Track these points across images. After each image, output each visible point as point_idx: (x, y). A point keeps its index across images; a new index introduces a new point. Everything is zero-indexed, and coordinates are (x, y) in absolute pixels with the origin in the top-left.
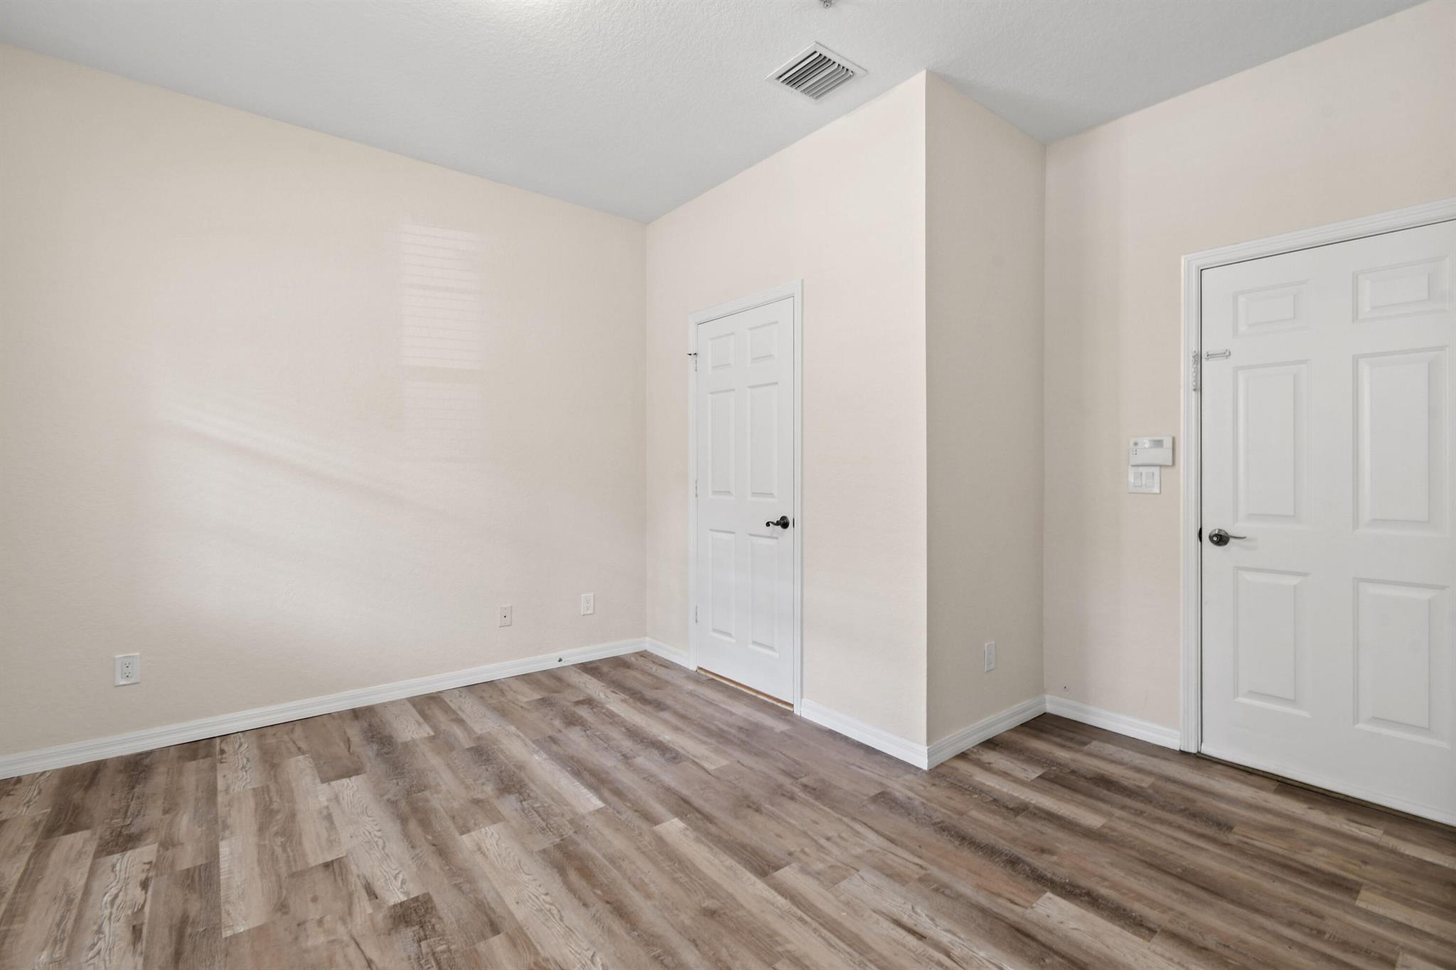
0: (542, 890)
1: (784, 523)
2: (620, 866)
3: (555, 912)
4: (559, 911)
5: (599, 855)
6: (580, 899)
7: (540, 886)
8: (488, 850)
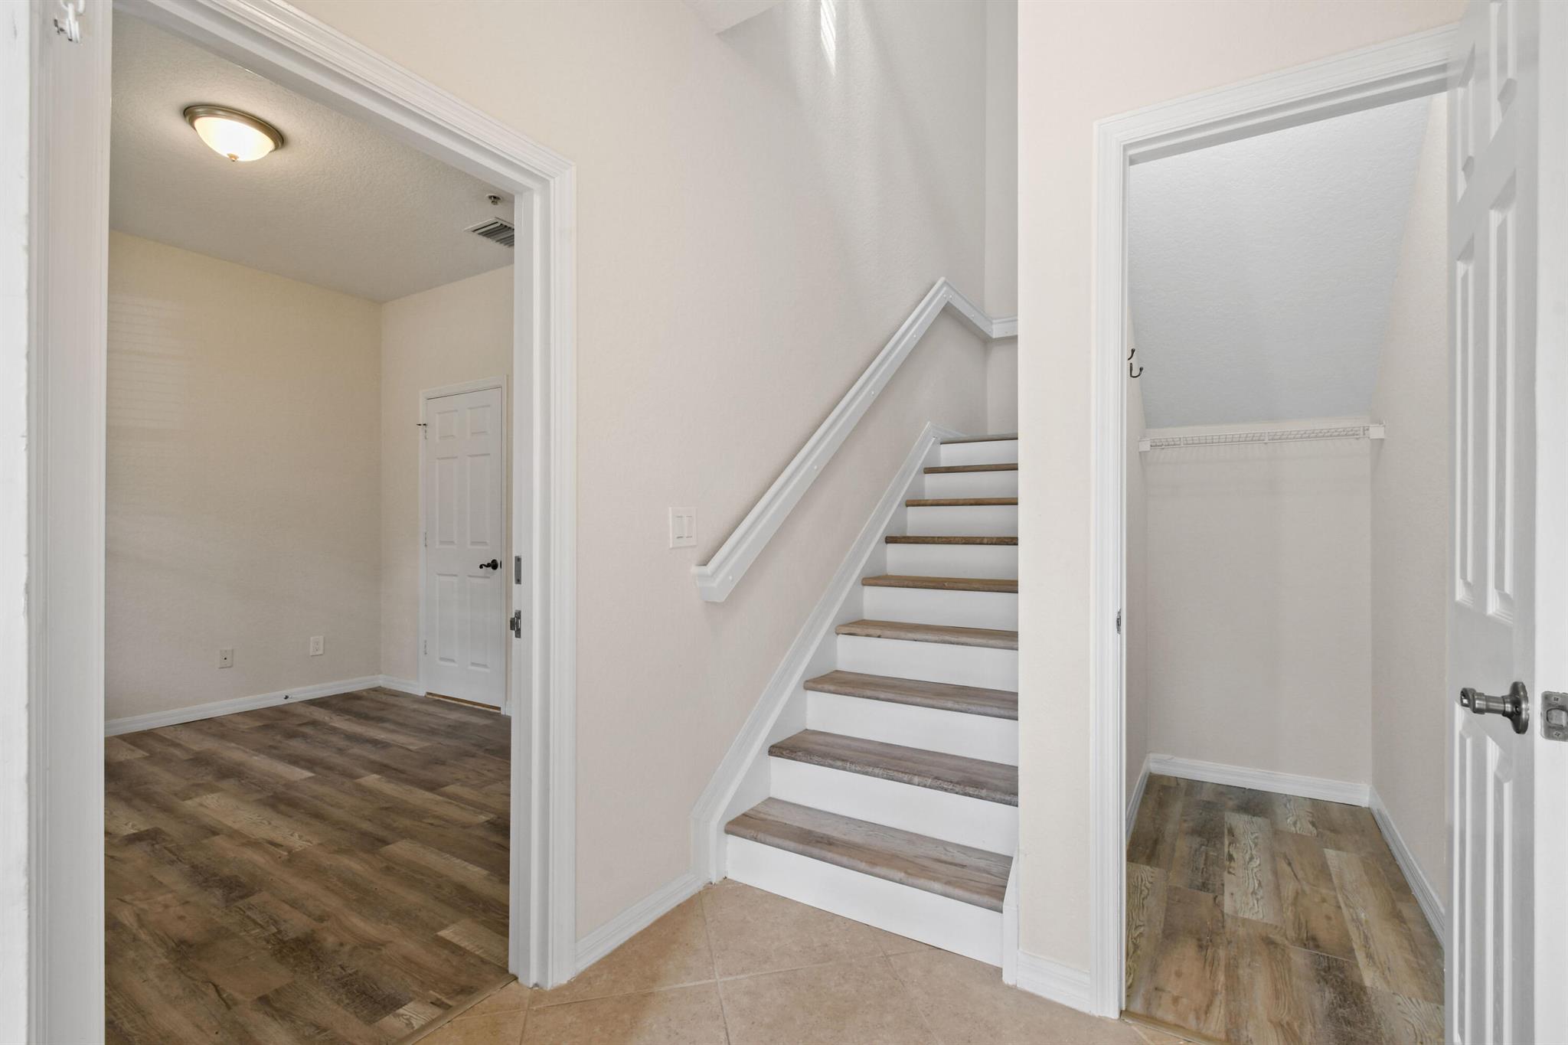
1: (494, 565)
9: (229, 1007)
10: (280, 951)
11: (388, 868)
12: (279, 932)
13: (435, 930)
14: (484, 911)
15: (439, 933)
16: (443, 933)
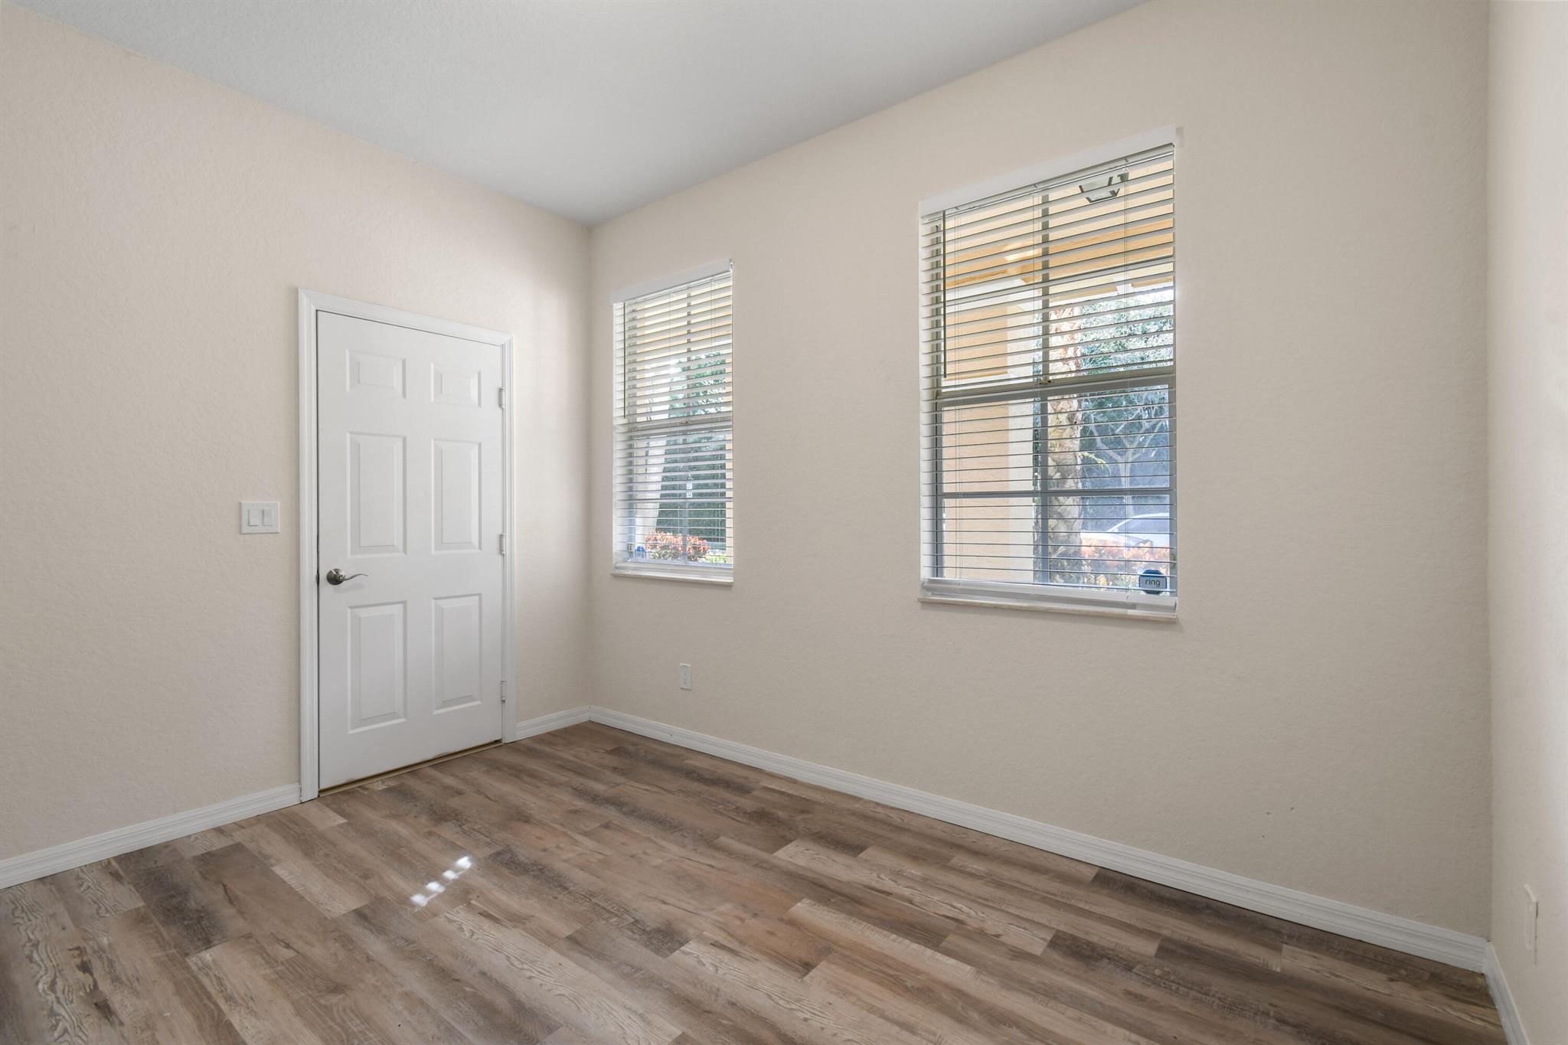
0: (537, 981)
2: (438, 1027)
3: (516, 963)
4: (512, 964)
5: (469, 1036)
6: (490, 979)
7: (541, 985)
8: (629, 1017)
9: (478, 791)
10: (456, 815)
11: (366, 877)
12: (460, 826)
13: (348, 824)
14: (303, 834)
15: (346, 821)
16: (342, 821)
